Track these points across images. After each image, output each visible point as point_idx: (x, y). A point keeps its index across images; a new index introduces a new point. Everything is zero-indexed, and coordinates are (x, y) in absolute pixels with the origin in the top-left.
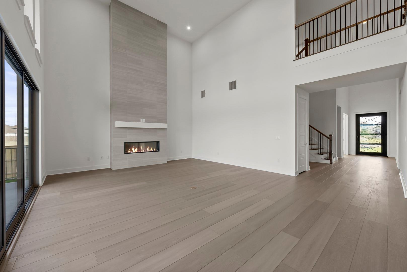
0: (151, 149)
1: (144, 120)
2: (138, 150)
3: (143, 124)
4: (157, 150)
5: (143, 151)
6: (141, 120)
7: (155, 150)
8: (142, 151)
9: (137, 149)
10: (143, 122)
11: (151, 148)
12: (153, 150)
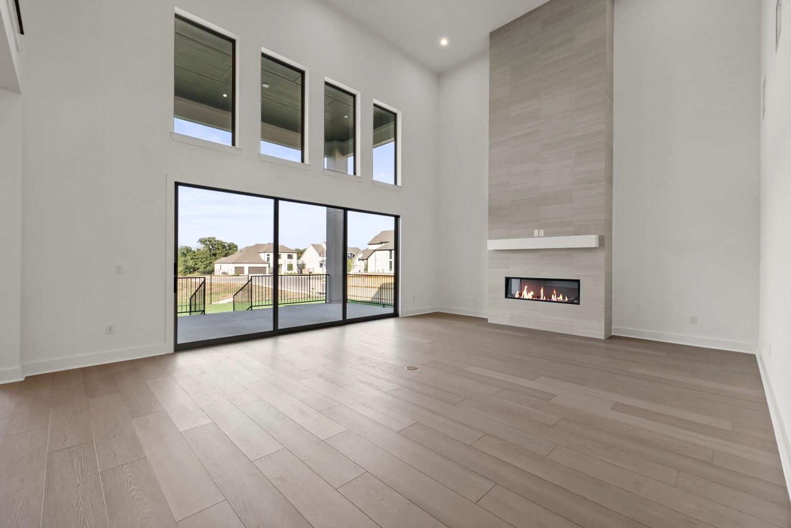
0: (559, 297)
1: (542, 232)
2: (533, 296)
3: (539, 241)
4: (575, 301)
5: (545, 299)
6: (536, 233)
7: (567, 299)
8: (542, 299)
9: (532, 293)
10: (539, 236)
11: (560, 295)
12: (564, 298)
